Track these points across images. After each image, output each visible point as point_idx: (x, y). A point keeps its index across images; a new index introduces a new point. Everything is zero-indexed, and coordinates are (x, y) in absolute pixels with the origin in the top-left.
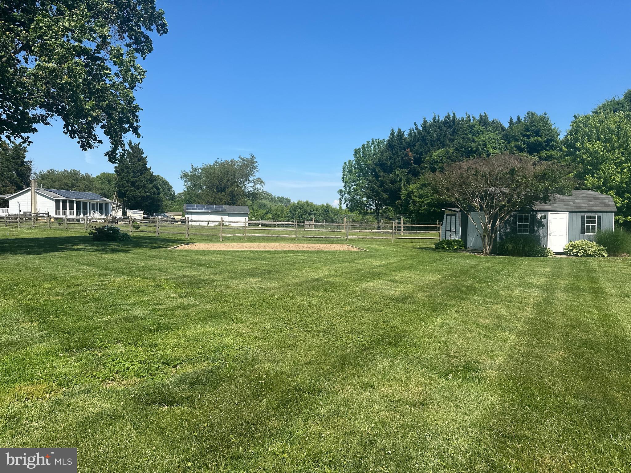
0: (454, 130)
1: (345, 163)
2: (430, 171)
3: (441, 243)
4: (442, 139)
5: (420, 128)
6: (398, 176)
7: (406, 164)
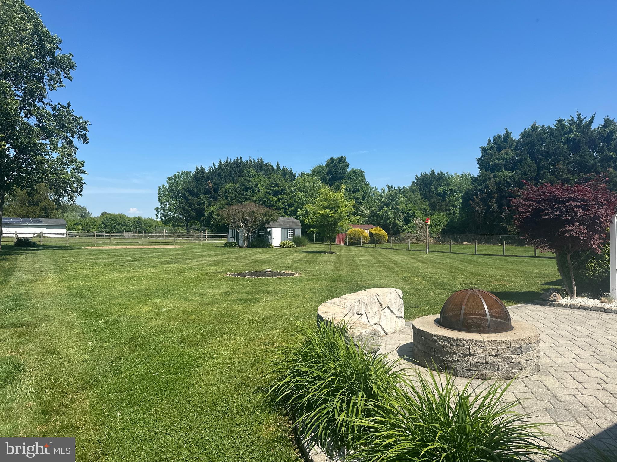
0: (241, 170)
1: (159, 187)
2: (224, 198)
3: (227, 244)
4: (233, 176)
5: (217, 167)
6: (202, 200)
7: (208, 191)
